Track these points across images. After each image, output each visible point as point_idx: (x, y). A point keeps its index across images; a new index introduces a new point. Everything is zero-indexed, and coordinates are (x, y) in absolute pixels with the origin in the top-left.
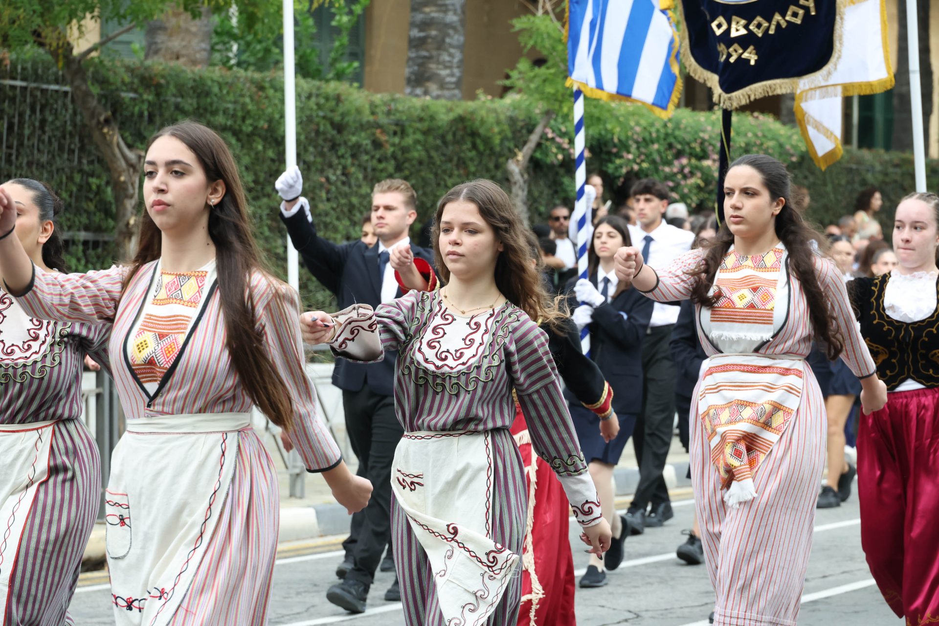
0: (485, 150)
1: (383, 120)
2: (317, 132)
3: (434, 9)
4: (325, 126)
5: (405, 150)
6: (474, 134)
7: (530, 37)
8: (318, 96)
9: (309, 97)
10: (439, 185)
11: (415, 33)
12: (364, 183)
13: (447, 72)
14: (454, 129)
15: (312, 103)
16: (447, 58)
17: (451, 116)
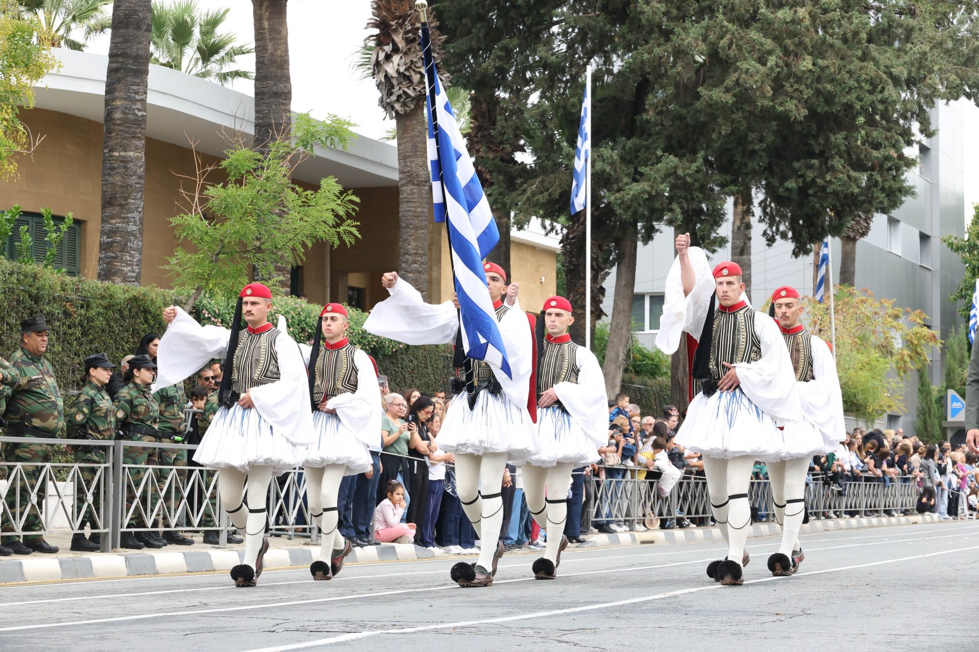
0: (155, 324)
1: (73, 296)
2: (18, 301)
3: (118, 220)
4: (24, 297)
5: (90, 320)
6: (146, 311)
7: (184, 230)
8: (18, 273)
9: (11, 274)
10: (118, 349)
11: (105, 239)
12: (56, 344)
13: (129, 268)
14: (129, 306)
15: (14, 279)
16: (129, 258)
17: (127, 295)
